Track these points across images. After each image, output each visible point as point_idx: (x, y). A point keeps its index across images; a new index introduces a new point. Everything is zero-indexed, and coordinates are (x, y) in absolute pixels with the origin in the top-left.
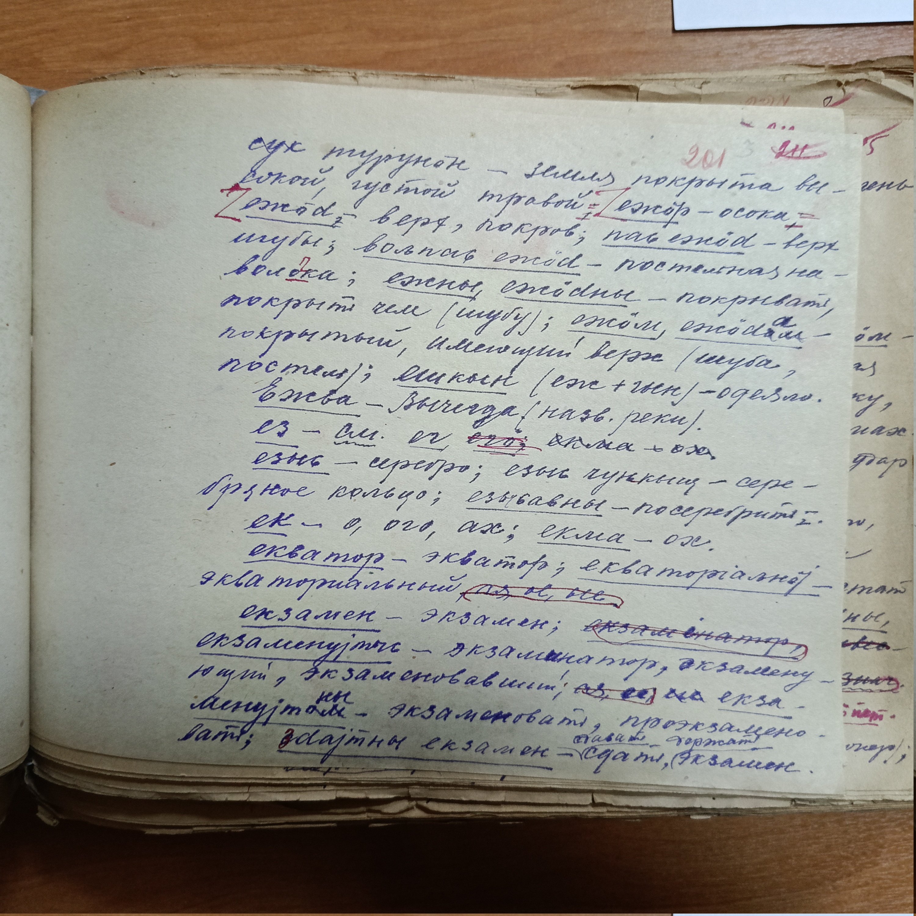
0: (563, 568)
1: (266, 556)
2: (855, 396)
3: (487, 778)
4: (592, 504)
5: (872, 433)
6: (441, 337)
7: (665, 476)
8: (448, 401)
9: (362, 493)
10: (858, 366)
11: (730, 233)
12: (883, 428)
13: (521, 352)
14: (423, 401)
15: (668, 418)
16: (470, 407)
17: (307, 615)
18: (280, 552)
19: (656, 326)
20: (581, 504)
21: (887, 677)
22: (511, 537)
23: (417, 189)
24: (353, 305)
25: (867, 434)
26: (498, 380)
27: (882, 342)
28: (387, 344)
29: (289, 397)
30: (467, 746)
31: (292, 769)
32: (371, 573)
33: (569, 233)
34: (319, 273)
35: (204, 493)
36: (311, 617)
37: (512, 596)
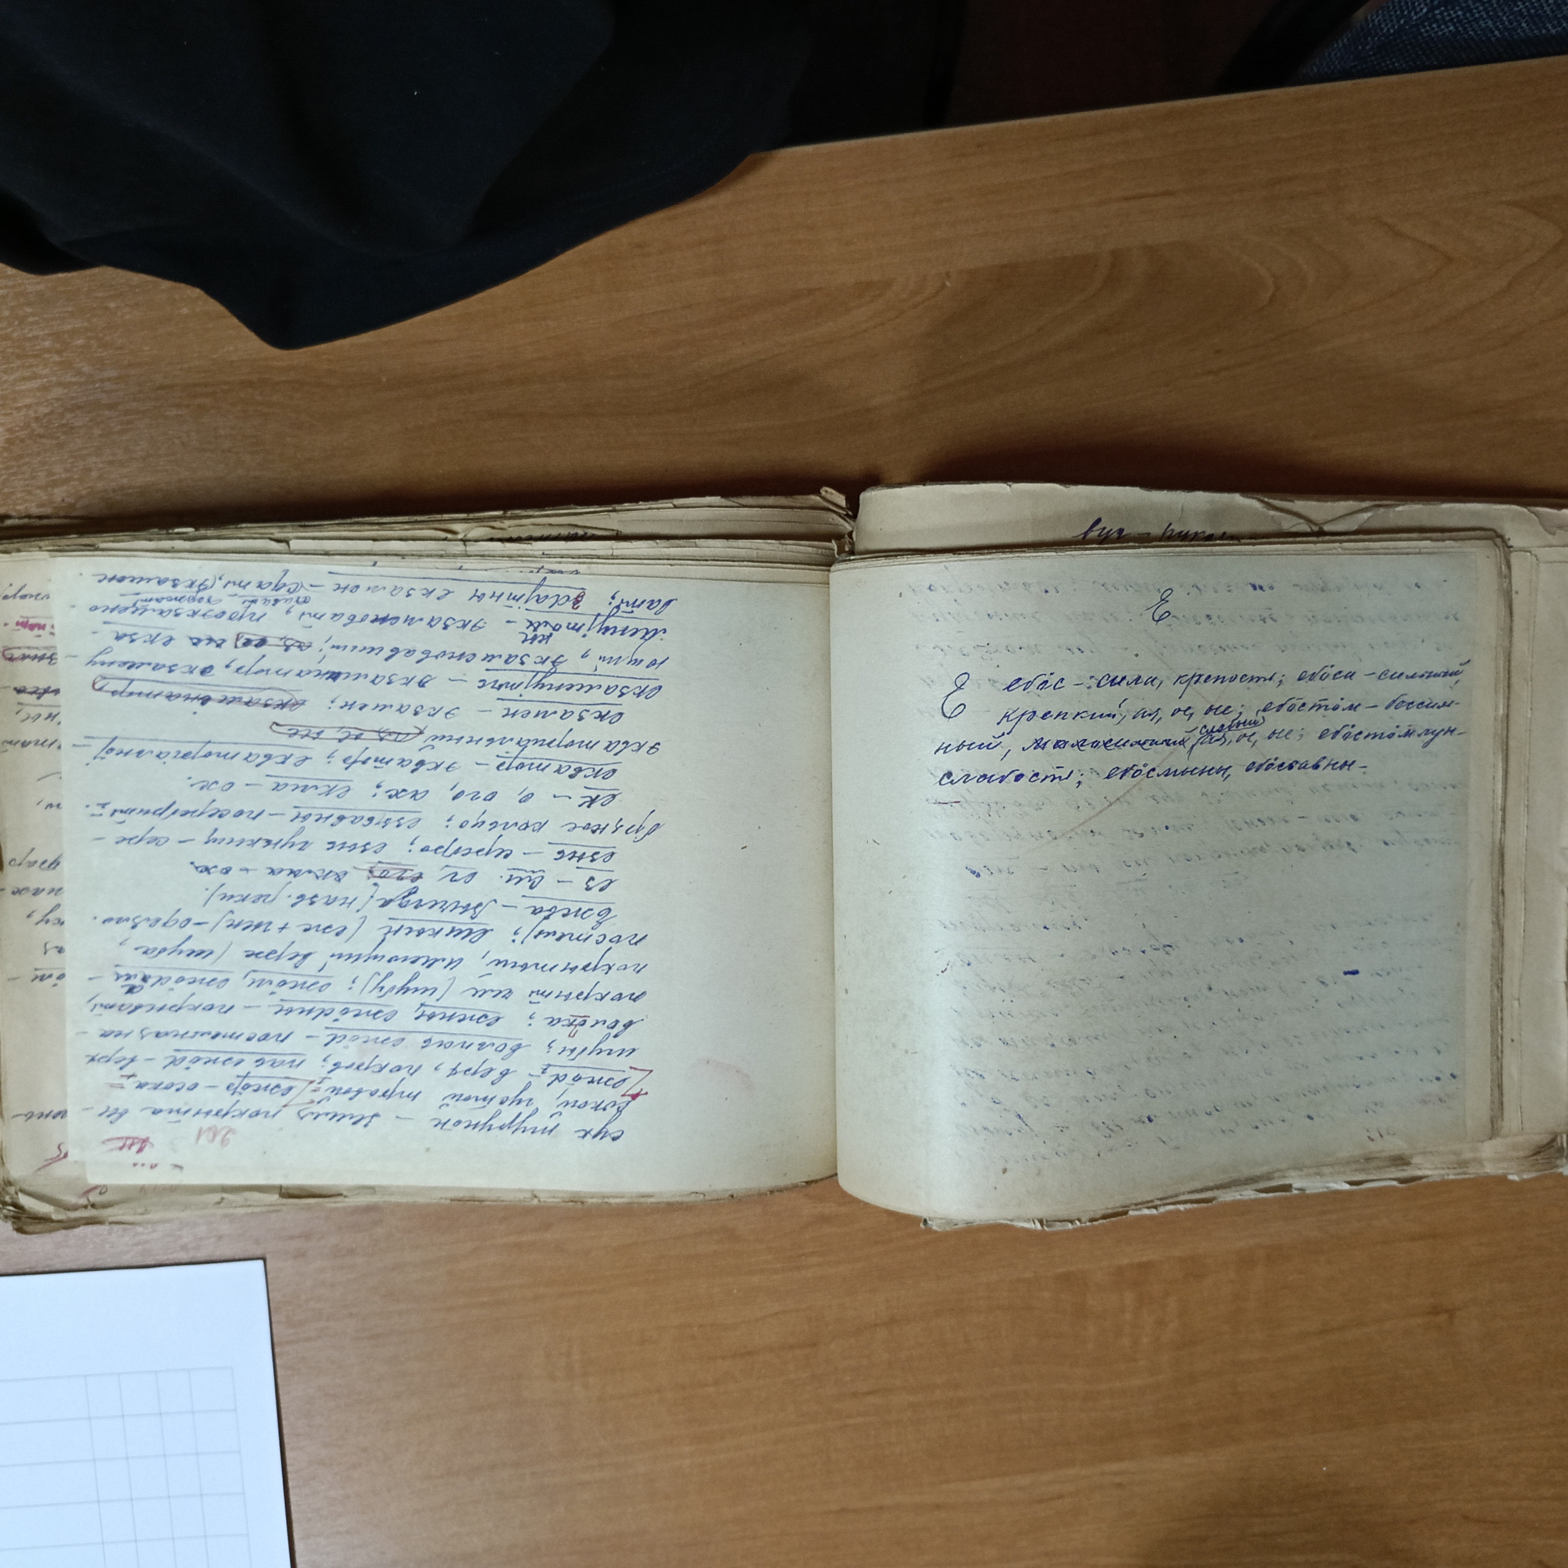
0: (328, 757)
1: (602, 769)
2: (63, 923)
3: (390, 564)
4: (304, 818)
5: (43, 890)
6: (451, 969)
7: (237, 845)
8: (442, 911)
9: (519, 825)
10: (60, 950)
11: (188, 1068)
12: (34, 894)
13: (376, 957)
14: (466, 911)
15: (236, 899)
16: (421, 906)
17: (564, 714)
18: (589, 772)
19: (253, 983)
20: (314, 818)
21: (15, 663)
22: (378, 786)
23: (476, 1100)
24: (530, 996)
25: (48, 888)
26: (397, 932)
27: (39, 973)
28: (499, 962)
29: (585, 912)
30: (411, 592)
31: (572, 573)
32: (507, 752)
33: (337, 1065)
34: (561, 1023)
35: (658, 824)
36: (560, 714)
37: (376, 731)
